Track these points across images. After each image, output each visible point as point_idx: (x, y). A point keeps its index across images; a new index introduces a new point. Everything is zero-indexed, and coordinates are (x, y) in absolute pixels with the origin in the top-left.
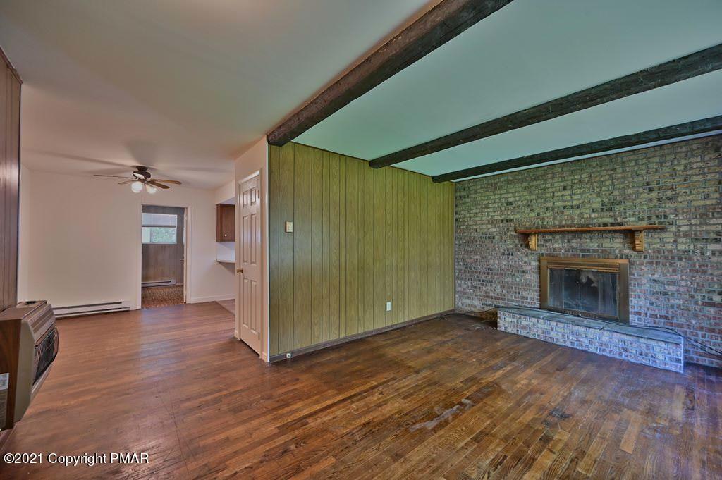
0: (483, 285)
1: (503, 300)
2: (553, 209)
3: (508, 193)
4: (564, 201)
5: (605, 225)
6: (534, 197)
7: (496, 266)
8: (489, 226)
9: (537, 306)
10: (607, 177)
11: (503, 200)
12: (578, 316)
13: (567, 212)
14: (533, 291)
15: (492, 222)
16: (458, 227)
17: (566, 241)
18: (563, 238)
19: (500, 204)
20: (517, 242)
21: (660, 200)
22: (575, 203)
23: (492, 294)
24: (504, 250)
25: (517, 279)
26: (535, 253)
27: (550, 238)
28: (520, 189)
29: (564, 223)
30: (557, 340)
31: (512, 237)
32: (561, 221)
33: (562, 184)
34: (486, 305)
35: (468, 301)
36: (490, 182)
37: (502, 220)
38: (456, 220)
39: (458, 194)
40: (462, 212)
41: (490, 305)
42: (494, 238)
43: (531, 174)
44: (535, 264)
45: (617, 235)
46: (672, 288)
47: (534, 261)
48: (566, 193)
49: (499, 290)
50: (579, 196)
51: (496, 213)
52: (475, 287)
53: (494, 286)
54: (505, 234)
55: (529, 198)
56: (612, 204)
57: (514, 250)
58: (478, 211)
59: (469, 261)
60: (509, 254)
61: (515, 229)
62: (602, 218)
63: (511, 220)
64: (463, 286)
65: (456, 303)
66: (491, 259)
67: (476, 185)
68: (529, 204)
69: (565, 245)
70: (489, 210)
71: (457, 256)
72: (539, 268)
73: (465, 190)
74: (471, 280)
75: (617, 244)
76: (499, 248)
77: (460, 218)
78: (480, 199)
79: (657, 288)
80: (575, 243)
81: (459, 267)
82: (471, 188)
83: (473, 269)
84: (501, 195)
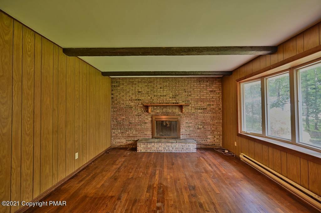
0: (127, 131)
1: (136, 137)
2: (157, 96)
3: (139, 87)
4: (160, 93)
5: (174, 103)
6: (149, 90)
7: (133, 121)
8: (130, 102)
9: (151, 137)
10: (174, 85)
11: (137, 90)
12: (166, 139)
13: (162, 98)
14: (149, 131)
15: (131, 100)
16: (113, 102)
18: (160, 108)
19: (135, 92)
20: (143, 110)
21: (188, 95)
22: (164, 94)
23: (131, 135)
25: (143, 127)
26: (150, 114)
27: (156, 108)
28: (144, 86)
29: (160, 102)
31: (141, 107)
32: (159, 101)
33: (160, 86)
34: (128, 141)
35: (119, 140)
36: (130, 80)
37: (136, 100)
38: (112, 98)
39: (113, 84)
40: (116, 94)
41: (130, 140)
42: (132, 108)
43: (148, 80)
44: (150, 119)
45: (177, 107)
46: (190, 125)
47: (150, 118)
48: (161, 90)
49: (134, 133)
50: (165, 92)
51: (133, 96)
52: (123, 133)
53: (132, 131)
54: (137, 106)
55: (147, 90)
56: (176, 96)
57: (142, 113)
58: (124, 94)
59: (120, 119)
60: (139, 115)
61: (142, 104)
62: (172, 100)
63: (140, 100)
64: (116, 133)
65: (112, 142)
66: (131, 118)
67: (123, 81)
68: (148, 93)
69: (161, 111)
70: (130, 94)
71: (112, 117)
72: (152, 121)
73: (117, 82)
74: (121, 129)
75: (177, 110)
76: (134, 112)
77: (114, 97)
78: (125, 88)
79: (187, 125)
80: (164, 110)
81: (114, 123)
82: (121, 82)
83: (121, 123)
84: (136, 88)
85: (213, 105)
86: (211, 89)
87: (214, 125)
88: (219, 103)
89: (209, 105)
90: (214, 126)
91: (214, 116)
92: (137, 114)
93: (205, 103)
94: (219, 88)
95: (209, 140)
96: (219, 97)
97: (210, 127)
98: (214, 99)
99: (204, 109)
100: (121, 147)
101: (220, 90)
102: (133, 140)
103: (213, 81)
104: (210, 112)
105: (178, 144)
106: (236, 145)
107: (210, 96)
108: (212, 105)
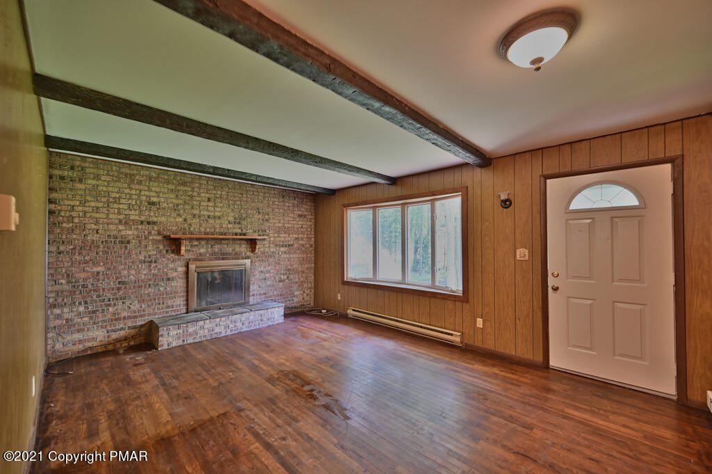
0: (109, 305)
1: (141, 316)
2: (199, 217)
3: (150, 190)
4: (208, 210)
5: (236, 234)
6: (180, 202)
7: (132, 277)
8: (121, 227)
9: (184, 311)
10: (238, 198)
11: (144, 198)
12: (220, 308)
13: (211, 221)
14: (179, 297)
15: (126, 223)
16: (53, 225)
17: (210, 246)
18: (207, 243)
19: (138, 202)
20: (161, 247)
21: (263, 220)
22: (217, 214)
23: (125, 314)
24: (145, 257)
25: (162, 289)
26: (182, 258)
27: (197, 243)
28: (166, 190)
29: (208, 230)
31: (155, 242)
32: (205, 229)
33: (207, 195)
34: (114, 331)
35: (77, 336)
36: (124, 170)
37: (142, 222)
38: (51, 212)
39: (57, 172)
40: (67, 202)
41: (122, 329)
42: (128, 242)
43: (178, 178)
44: (182, 269)
45: (243, 242)
46: (268, 275)
47: (181, 266)
48: (210, 204)
49: (136, 306)
50: (219, 209)
51: (133, 212)
52: (94, 312)
53: (128, 303)
54: (146, 238)
55: (176, 201)
56: (240, 219)
57: (158, 256)
58: (100, 205)
59: (83, 275)
60: (151, 262)
61: (159, 233)
62: (235, 229)
63: (154, 223)
64: (66, 316)
65: (49, 347)
66: (124, 269)
67: (98, 168)
68: (176, 208)
69: (209, 250)
70: (121, 206)
71: (52, 271)
72: (187, 273)
73: (72, 168)
74: (86, 303)
75: (244, 249)
76: (136, 254)
77: (60, 211)
78: (105, 189)
79: (262, 276)
80: (217, 248)
81: (57, 288)
82: (88, 170)
83: (90, 286)
84: (140, 191)
85: (302, 239)
86: (300, 213)
87: (303, 272)
88: (311, 236)
89: (297, 239)
90: (303, 275)
91: (303, 258)
92: (143, 259)
93: (291, 236)
94: (310, 211)
95: (296, 300)
96: (310, 226)
97: (297, 277)
98: (303, 228)
99: (289, 245)
100: (89, 352)
101: (312, 215)
102: (129, 327)
103: (303, 199)
104: (299, 252)
105: (252, 313)
106: (339, 298)
107: (298, 224)
108: (300, 239)
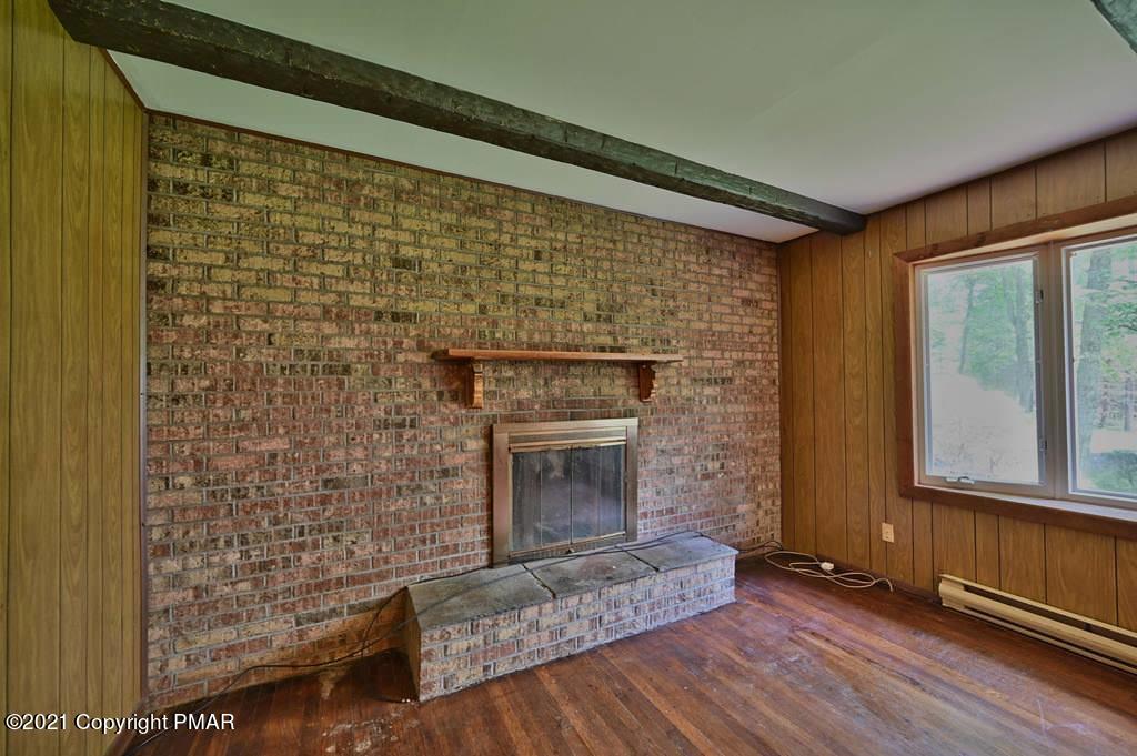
0: (301, 547)
1: (381, 576)
2: (516, 301)
3: (396, 226)
4: (536, 285)
5: (603, 349)
6: (472, 259)
7: (355, 466)
8: (329, 328)
9: (483, 561)
10: (604, 253)
11: (383, 248)
13: (543, 314)
14: (472, 521)
15: (340, 315)
16: (163, 318)
17: (542, 382)
18: (535, 374)
19: (369, 259)
20: (426, 384)
21: (662, 312)
22: (558, 294)
23: (339, 571)
24: (388, 412)
25: (429, 499)
26: (477, 414)
27: (510, 373)
28: (436, 227)
29: (537, 338)
30: (581, 639)
31: (412, 370)
32: (531, 333)
33: (533, 243)
34: (315, 619)
35: (224, 635)
36: (333, 170)
37: (379, 315)
38: (154, 285)
39: (168, 172)
40: (193, 257)
41: (333, 613)
42: (347, 370)
43: (465, 195)
44: (476, 445)
45: (619, 370)
47: (475, 436)
48: (542, 267)
49: (366, 549)
50: (560, 281)
51: (356, 287)
52: (264, 566)
53: (347, 539)
54: (388, 359)
55: (459, 258)
56: (611, 308)
57: (420, 409)
58: (277, 265)
59: (234, 463)
60: (401, 425)
61: (421, 346)
62: (598, 334)
63: (408, 317)
64: (195, 578)
65: (151, 669)
66: (336, 445)
67: (270, 163)
68: (459, 277)
69: (541, 392)
70: (329, 270)
71: (157, 452)
72: (489, 454)
73: (206, 161)
74: (244, 540)
75: (619, 388)
76: (367, 403)
77: (176, 281)
78: (287, 220)
79: (664, 464)
80: (558, 387)
81: (171, 498)
82: (244, 168)
83: (252, 493)
84: (374, 229)
85: (752, 363)
86: (746, 294)
87: (756, 452)
88: (771, 356)
89: (741, 363)
90: (757, 460)
91: (756, 415)
92: (383, 415)
93: (727, 355)
94: (770, 291)
95: (740, 525)
96: (770, 330)
97: (743, 463)
98: (754, 335)
99: (723, 380)
100: (253, 681)
101: (772, 300)
102: (351, 607)
103: (752, 256)
104: (746, 398)
105: (660, 578)
107: (742, 324)
108: (748, 363)
